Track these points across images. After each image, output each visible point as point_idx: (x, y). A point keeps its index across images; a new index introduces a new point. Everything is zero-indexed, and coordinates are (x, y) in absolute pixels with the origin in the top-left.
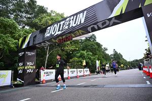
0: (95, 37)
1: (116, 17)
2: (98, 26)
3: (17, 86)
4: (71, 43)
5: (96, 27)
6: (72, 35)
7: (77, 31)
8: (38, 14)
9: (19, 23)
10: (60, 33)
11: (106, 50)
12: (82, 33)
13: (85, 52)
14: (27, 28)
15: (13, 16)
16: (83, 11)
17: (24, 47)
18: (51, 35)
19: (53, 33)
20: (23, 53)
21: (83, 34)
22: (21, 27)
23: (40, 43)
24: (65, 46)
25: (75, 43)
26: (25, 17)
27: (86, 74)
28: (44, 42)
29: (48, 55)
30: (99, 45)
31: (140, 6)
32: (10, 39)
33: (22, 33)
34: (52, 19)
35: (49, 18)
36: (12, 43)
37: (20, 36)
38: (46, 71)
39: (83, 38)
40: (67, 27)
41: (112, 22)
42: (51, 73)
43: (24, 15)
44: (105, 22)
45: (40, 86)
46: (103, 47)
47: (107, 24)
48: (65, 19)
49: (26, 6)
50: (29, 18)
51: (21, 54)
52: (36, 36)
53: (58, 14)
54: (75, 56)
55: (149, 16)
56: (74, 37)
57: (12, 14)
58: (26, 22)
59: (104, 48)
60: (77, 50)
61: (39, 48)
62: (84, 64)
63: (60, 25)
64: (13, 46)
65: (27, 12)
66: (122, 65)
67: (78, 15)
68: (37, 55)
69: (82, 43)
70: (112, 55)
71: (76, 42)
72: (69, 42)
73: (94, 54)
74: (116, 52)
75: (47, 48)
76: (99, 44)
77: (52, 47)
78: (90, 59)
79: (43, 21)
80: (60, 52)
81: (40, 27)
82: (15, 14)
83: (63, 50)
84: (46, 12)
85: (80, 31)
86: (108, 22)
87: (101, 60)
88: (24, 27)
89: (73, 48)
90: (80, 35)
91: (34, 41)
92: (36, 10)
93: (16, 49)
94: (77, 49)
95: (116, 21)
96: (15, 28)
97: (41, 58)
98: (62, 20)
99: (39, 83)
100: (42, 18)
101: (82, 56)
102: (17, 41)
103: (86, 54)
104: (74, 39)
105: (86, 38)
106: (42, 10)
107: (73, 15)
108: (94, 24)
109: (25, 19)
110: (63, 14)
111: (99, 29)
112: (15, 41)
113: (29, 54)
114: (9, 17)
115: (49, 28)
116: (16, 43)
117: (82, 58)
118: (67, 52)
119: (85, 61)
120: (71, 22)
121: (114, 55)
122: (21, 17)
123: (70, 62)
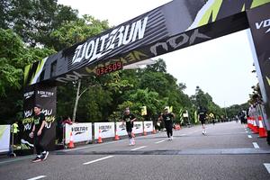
0: (164, 64)
1: (201, 29)
2: (168, 44)
3: (21, 153)
4: (120, 74)
5: (165, 46)
6: (122, 59)
7: (130, 54)
8: (60, 21)
9: (25, 37)
10: (99, 56)
11: (184, 87)
12: (140, 56)
13: (145, 92)
14: (40, 46)
15: (12, 24)
16: (141, 17)
17: (34, 81)
18: (84, 60)
19: (87, 57)
20: (32, 93)
21: (142, 58)
22: (28, 44)
23: (64, 75)
24: (109, 80)
25: (128, 76)
26: (36, 26)
27: (147, 130)
28: (71, 73)
29: (78, 97)
30: (171, 79)
31: (243, 10)
32: (7, 66)
33: (30, 56)
34: (86, 31)
35: (80, 28)
36: (12, 75)
37: (26, 61)
38: (75, 125)
39: (143, 65)
40: (112, 46)
41: (193, 38)
42: (84, 129)
43: (34, 22)
44: (182, 38)
45: (64, 153)
46: (178, 83)
47: (185, 41)
48: (109, 31)
49: (37, 6)
50: (43, 28)
51: (27, 95)
52: (56, 62)
53: (96, 23)
54: (127, 98)
55: (258, 27)
56: (125, 65)
57: (11, 20)
58: (38, 35)
59: (181, 85)
60: (132, 89)
61: (62, 84)
62: (144, 112)
63: (100, 42)
64: (12, 80)
65: (39, 18)
66: (212, 115)
67: (134, 24)
68: (59, 96)
69: (140, 74)
70: (194, 97)
71: (130, 73)
72: (116, 74)
73: (162, 95)
74: (200, 91)
75: (77, 85)
76: (171, 76)
77: (85, 82)
78: (155, 103)
79: (70, 33)
80: (101, 91)
81: (64, 45)
82: (16, 20)
83: (106, 88)
84: (74, 17)
85: (137, 53)
86: (186, 38)
87: (174, 105)
88: (33, 45)
89: (123, 83)
90: (137, 61)
91: (52, 70)
92: (56, 13)
93: (19, 86)
94: (132, 85)
95: (201, 36)
96: (17, 47)
97: (66, 103)
98: (104, 34)
99: (62, 147)
100: (68, 29)
101: (140, 99)
102: (20, 70)
103: (147, 95)
104: (125, 67)
105: (148, 66)
106: (68, 14)
107: (124, 24)
108: (161, 41)
109: (35, 31)
110: (106, 22)
111: (171, 49)
112: (16, 71)
113: (43, 94)
114: (5, 27)
115: (80, 47)
116: (18, 74)
117: (141, 102)
118: (113, 91)
119: (145, 107)
120: (121, 36)
121: (198, 97)
122: (28, 25)
123: (119, 110)
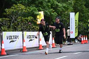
78: (55, 8)
117: (37, 6)
123: (5, 16)
